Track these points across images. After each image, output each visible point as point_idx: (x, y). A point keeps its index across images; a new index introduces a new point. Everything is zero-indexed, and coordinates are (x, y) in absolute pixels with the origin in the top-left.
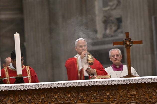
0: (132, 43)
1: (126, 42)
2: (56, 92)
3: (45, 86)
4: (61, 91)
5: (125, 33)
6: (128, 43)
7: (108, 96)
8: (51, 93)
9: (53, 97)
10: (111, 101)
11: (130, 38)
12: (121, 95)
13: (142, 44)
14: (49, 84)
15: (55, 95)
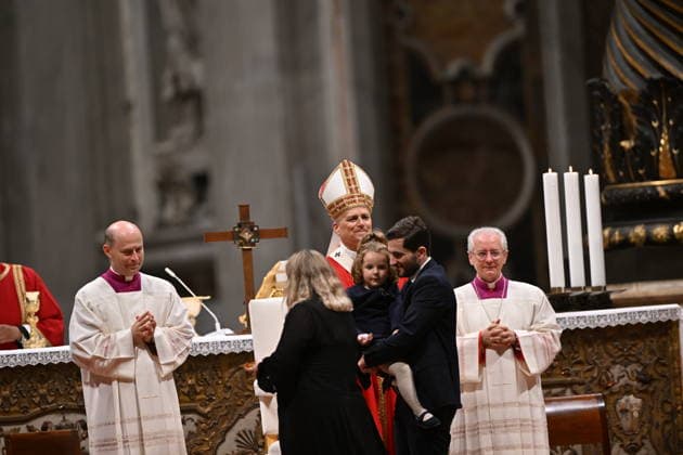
0: (258, 234)
1: (240, 232)
2: (42, 376)
3: (12, 360)
4: (56, 375)
5: (237, 208)
6: (247, 236)
7: (192, 386)
8: (29, 379)
9: (35, 390)
10: (200, 400)
11: (251, 220)
12: (229, 384)
13: (286, 236)
14: (24, 355)
15: (39, 385)
